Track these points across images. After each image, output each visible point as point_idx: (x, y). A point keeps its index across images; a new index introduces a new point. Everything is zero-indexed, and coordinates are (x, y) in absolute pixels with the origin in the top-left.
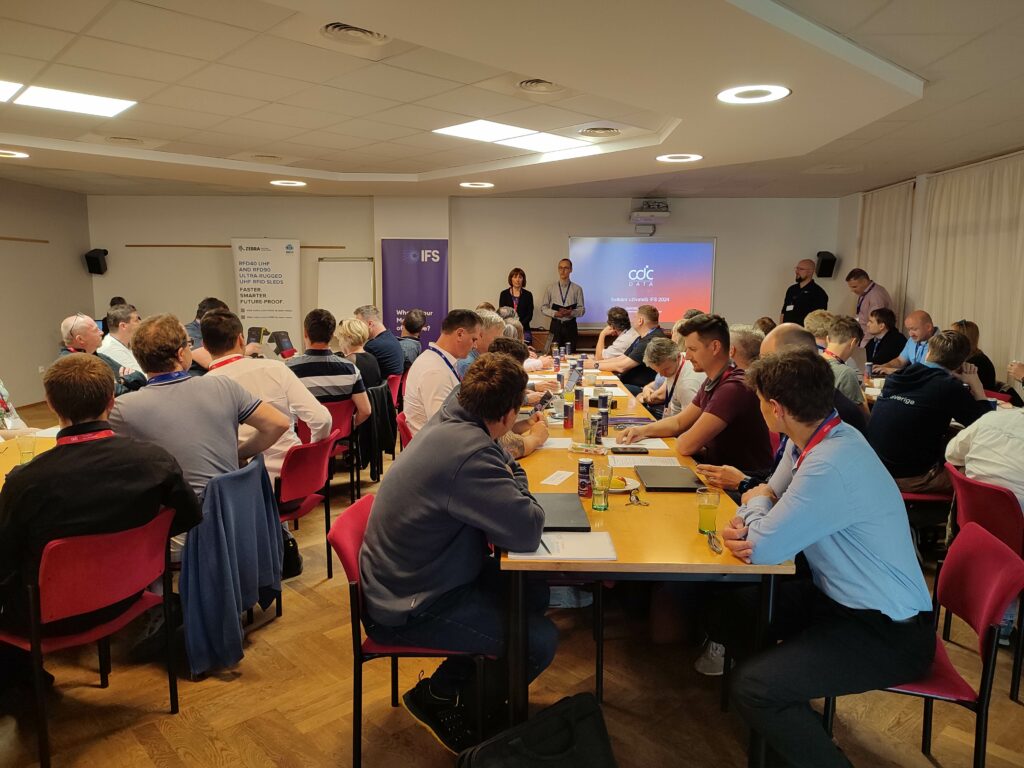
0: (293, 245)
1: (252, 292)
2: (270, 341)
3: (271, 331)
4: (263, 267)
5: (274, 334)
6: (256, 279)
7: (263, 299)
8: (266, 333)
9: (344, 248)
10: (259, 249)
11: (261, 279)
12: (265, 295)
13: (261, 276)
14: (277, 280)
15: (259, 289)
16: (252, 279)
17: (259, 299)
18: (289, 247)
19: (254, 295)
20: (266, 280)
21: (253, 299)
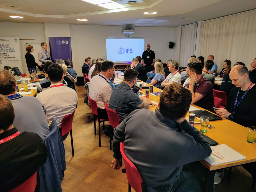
0: (17, 39)
1: (4, 55)
2: (12, 70)
3: (12, 67)
4: (7, 46)
5: (13, 68)
6: (4, 50)
7: (8, 57)
8: (10, 68)
9: (35, 40)
10: (4, 40)
11: (6, 50)
12: (8, 56)
13: (6, 49)
14: (12, 50)
15: (6, 54)
16: (3, 50)
17: (6, 57)
18: (16, 40)
19: (4, 56)
20: (8, 50)
21: (4, 57)
